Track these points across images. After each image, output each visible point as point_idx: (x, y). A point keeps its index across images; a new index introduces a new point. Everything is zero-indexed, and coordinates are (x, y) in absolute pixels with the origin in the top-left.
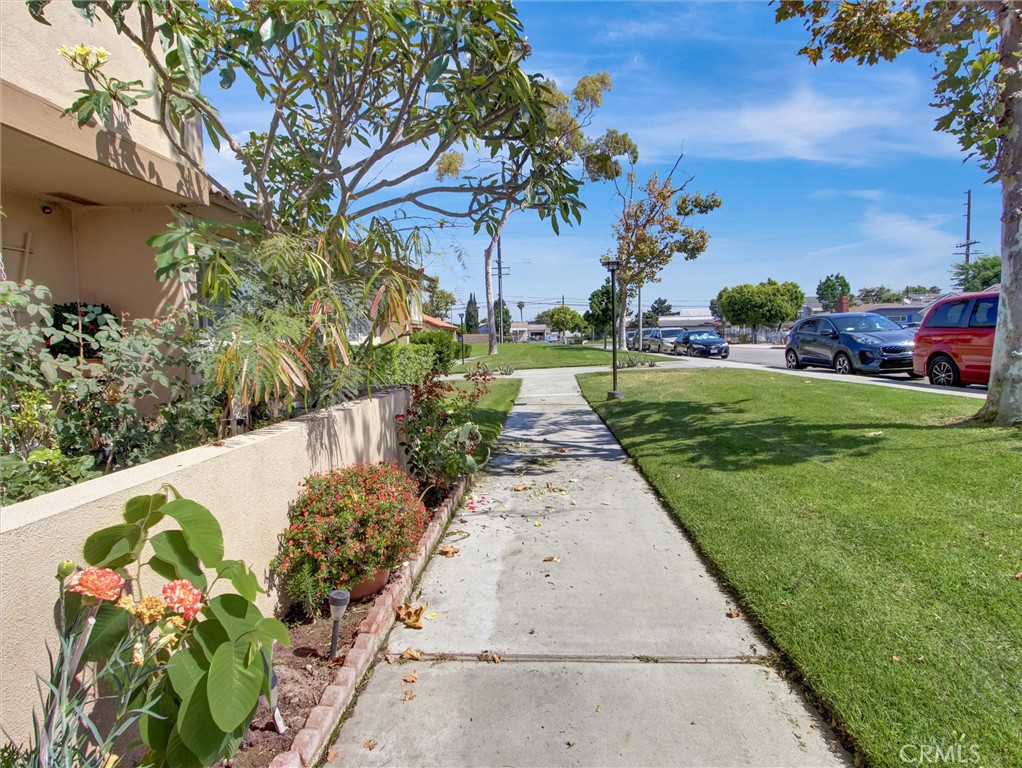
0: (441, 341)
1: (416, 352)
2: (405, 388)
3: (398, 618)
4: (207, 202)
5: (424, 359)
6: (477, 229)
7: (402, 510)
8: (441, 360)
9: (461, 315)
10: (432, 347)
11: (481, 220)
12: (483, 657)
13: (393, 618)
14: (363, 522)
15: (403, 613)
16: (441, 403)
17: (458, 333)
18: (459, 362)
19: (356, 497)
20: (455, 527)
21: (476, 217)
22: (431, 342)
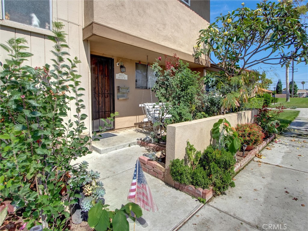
0: (266, 97)
1: (258, 100)
2: (257, 109)
3: (256, 156)
4: (210, 67)
5: (260, 102)
6: (282, 66)
7: (258, 133)
8: (266, 103)
9: (274, 88)
10: (263, 99)
11: (283, 64)
12: (278, 166)
13: (255, 156)
14: (250, 134)
15: (257, 155)
16: (267, 114)
17: (272, 94)
18: (273, 104)
19: (248, 129)
20: (270, 145)
21: (282, 63)
22: (263, 97)
